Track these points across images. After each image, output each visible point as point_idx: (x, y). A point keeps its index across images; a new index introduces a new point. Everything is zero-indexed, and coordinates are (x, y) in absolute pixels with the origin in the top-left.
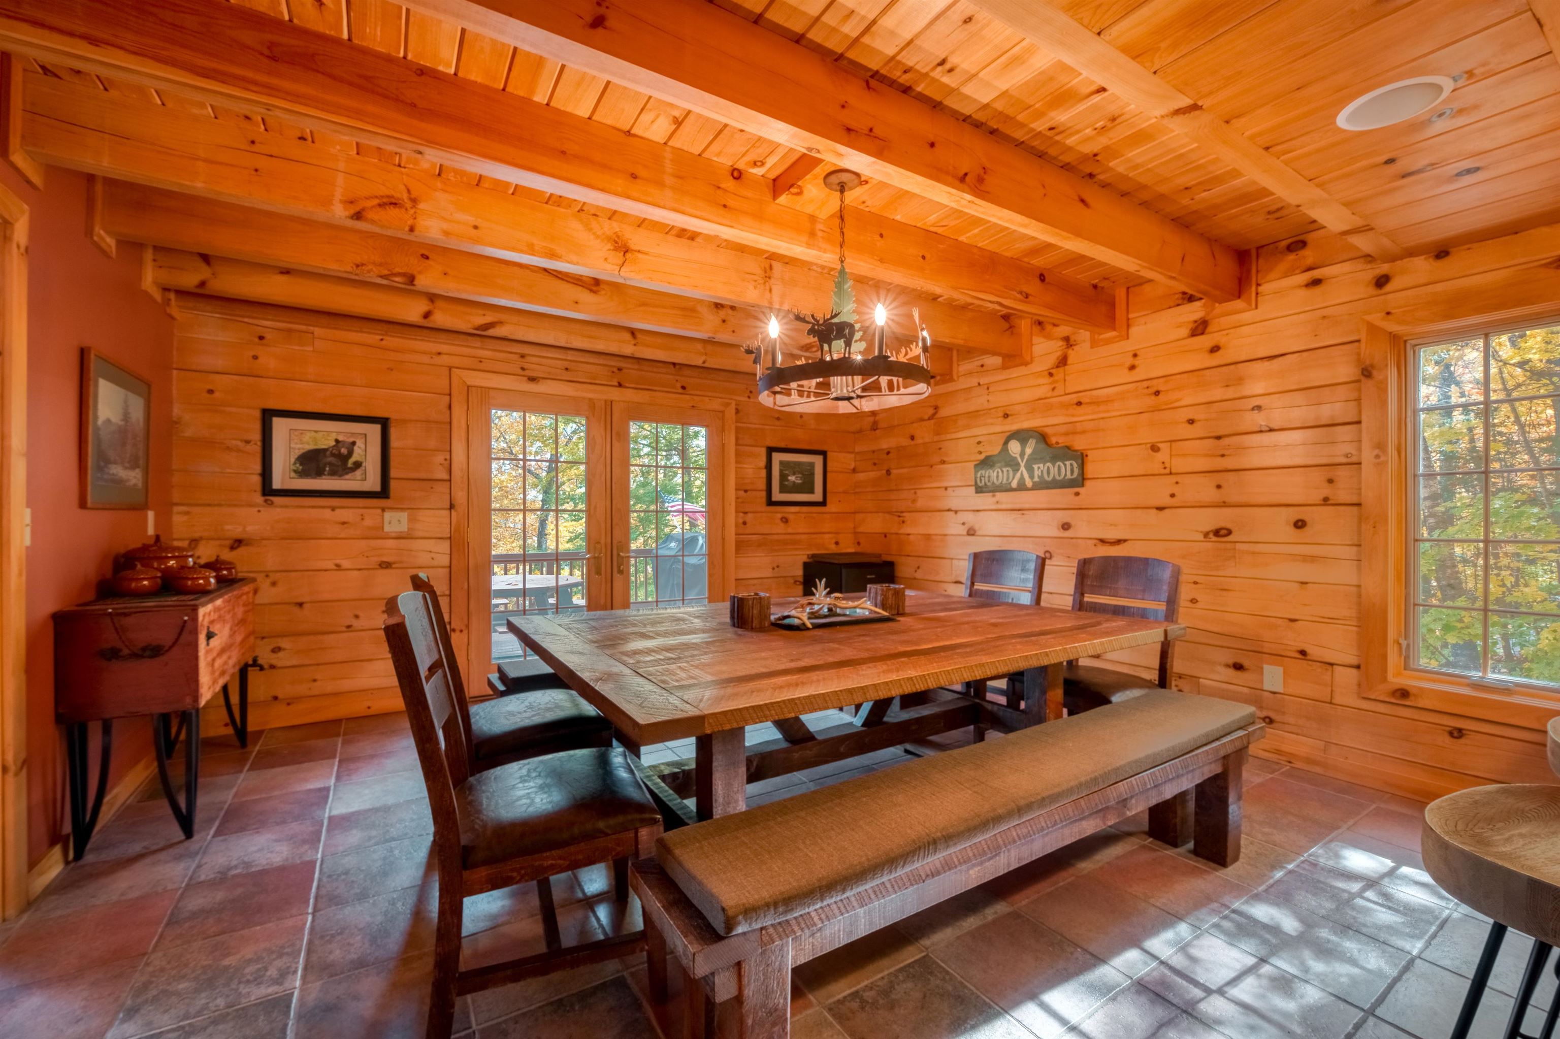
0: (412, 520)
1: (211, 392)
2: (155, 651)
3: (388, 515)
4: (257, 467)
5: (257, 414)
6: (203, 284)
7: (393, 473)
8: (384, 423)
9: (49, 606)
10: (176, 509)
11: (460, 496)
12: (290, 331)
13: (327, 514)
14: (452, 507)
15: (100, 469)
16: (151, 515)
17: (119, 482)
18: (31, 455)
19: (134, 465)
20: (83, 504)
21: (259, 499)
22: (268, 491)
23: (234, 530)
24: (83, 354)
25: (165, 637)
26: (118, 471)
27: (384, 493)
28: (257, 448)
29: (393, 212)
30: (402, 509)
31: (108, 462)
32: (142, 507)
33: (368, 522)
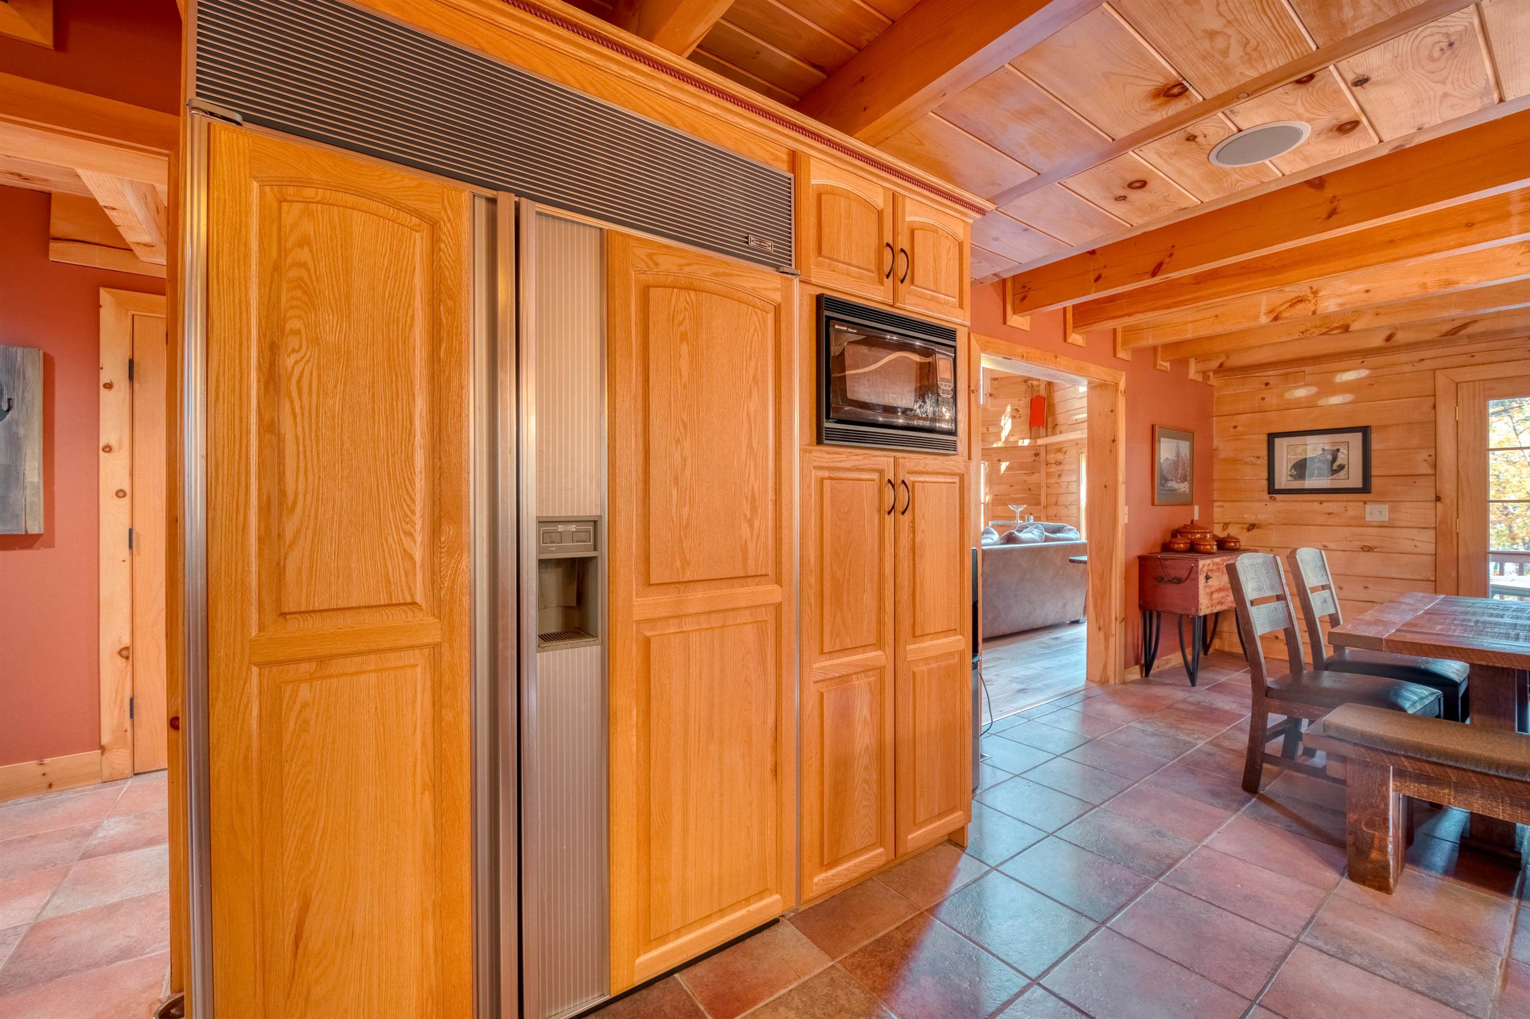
0: (1391, 511)
1: (1235, 427)
2: (1179, 581)
3: (1368, 507)
4: (1265, 475)
5: (1265, 437)
6: (1221, 365)
7: (1375, 471)
8: (1365, 431)
9: (1137, 551)
10: (1216, 504)
11: (1448, 489)
12: (1287, 374)
13: (1316, 506)
14: (1438, 499)
15: (1162, 485)
16: (1196, 508)
17: (1173, 490)
18: (1127, 483)
19: (1184, 479)
20: (1153, 504)
21: (1266, 496)
22: (1272, 490)
23: (1250, 518)
24: (1153, 427)
25: (1183, 574)
26: (1173, 484)
27: (1366, 488)
28: (1264, 461)
29: (1300, 306)
30: (1383, 502)
31: (1166, 480)
32: (1191, 504)
33: (1351, 513)
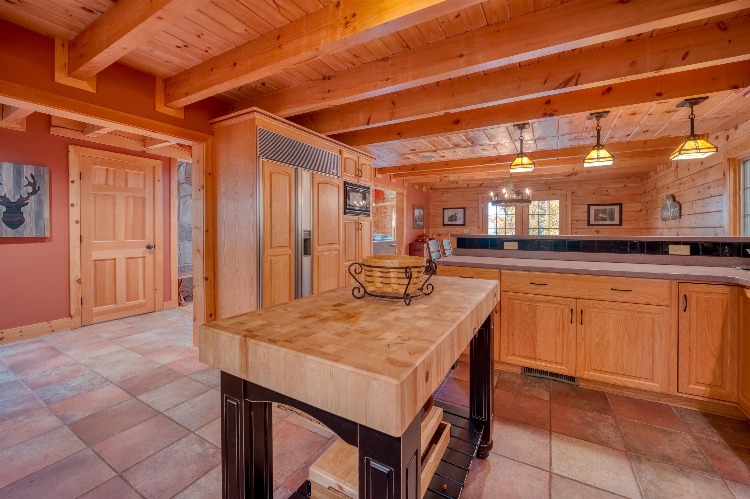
0: (470, 231)
1: (435, 206)
2: (419, 250)
3: (465, 229)
4: (442, 220)
5: (442, 209)
6: (431, 188)
7: (466, 220)
8: (464, 209)
9: (409, 242)
10: (430, 228)
11: (481, 226)
12: (447, 191)
13: (454, 229)
14: (479, 227)
15: (416, 223)
16: (425, 229)
17: (419, 224)
18: (406, 222)
19: (421, 221)
20: (413, 228)
21: (442, 226)
22: (444, 225)
23: (438, 232)
24: (413, 205)
25: (420, 248)
26: (419, 222)
27: (464, 225)
28: (442, 216)
29: (446, 178)
30: (468, 228)
31: (417, 221)
32: (423, 228)
33: (461, 231)
